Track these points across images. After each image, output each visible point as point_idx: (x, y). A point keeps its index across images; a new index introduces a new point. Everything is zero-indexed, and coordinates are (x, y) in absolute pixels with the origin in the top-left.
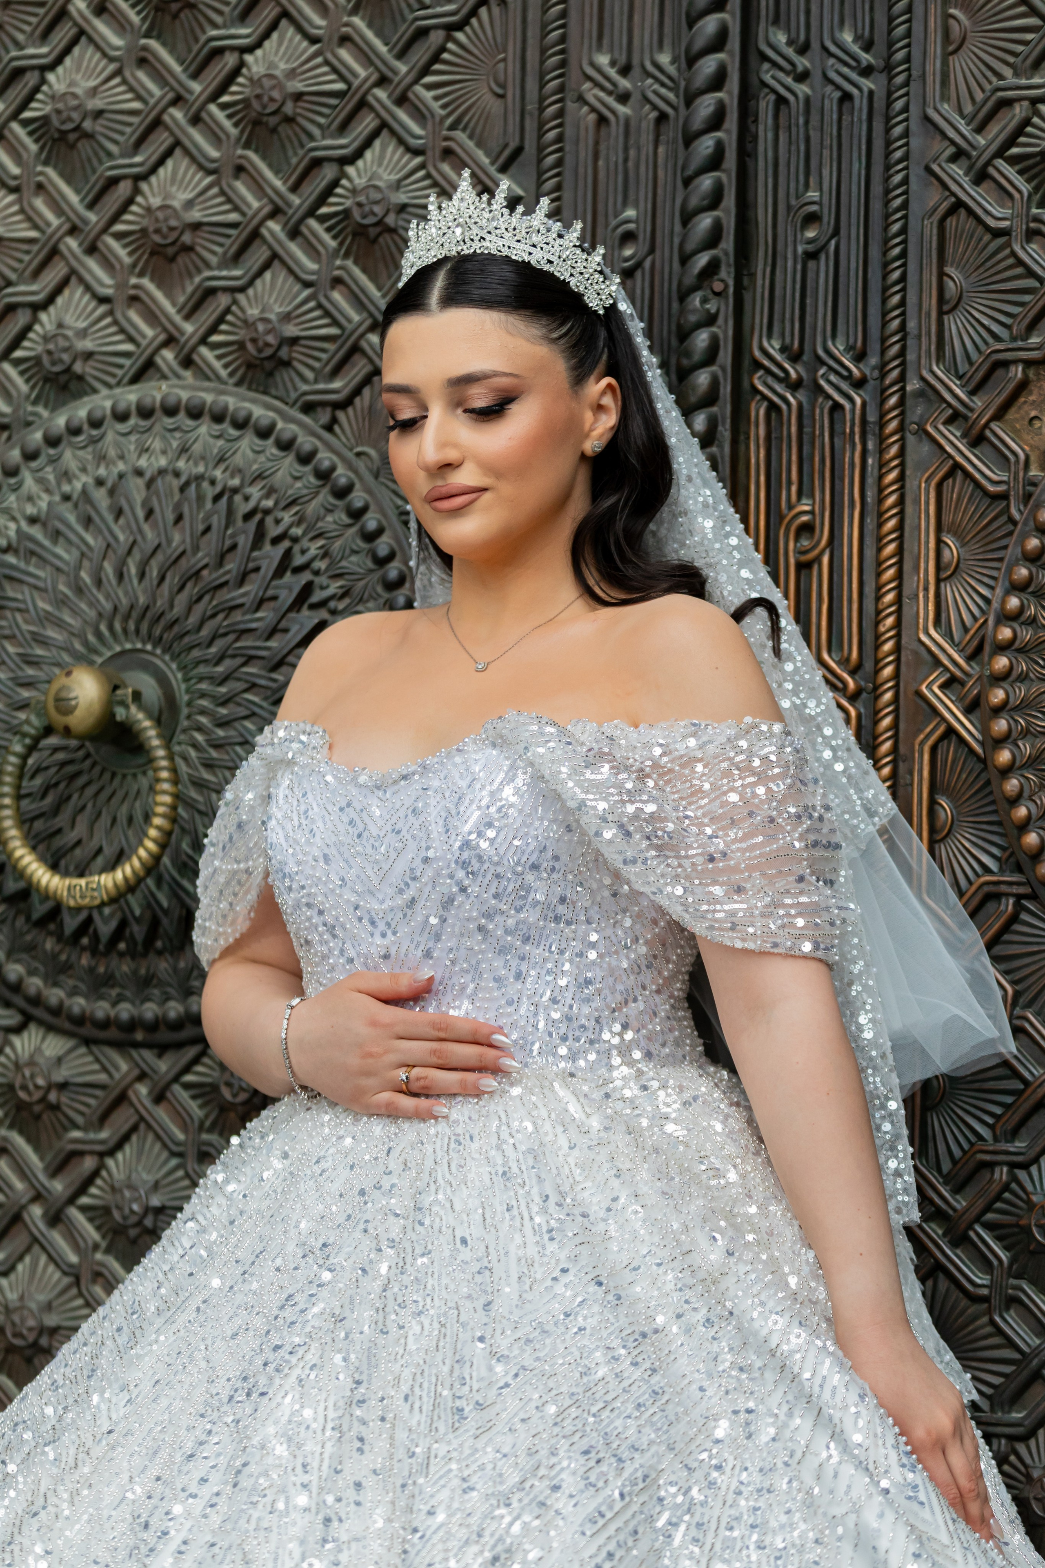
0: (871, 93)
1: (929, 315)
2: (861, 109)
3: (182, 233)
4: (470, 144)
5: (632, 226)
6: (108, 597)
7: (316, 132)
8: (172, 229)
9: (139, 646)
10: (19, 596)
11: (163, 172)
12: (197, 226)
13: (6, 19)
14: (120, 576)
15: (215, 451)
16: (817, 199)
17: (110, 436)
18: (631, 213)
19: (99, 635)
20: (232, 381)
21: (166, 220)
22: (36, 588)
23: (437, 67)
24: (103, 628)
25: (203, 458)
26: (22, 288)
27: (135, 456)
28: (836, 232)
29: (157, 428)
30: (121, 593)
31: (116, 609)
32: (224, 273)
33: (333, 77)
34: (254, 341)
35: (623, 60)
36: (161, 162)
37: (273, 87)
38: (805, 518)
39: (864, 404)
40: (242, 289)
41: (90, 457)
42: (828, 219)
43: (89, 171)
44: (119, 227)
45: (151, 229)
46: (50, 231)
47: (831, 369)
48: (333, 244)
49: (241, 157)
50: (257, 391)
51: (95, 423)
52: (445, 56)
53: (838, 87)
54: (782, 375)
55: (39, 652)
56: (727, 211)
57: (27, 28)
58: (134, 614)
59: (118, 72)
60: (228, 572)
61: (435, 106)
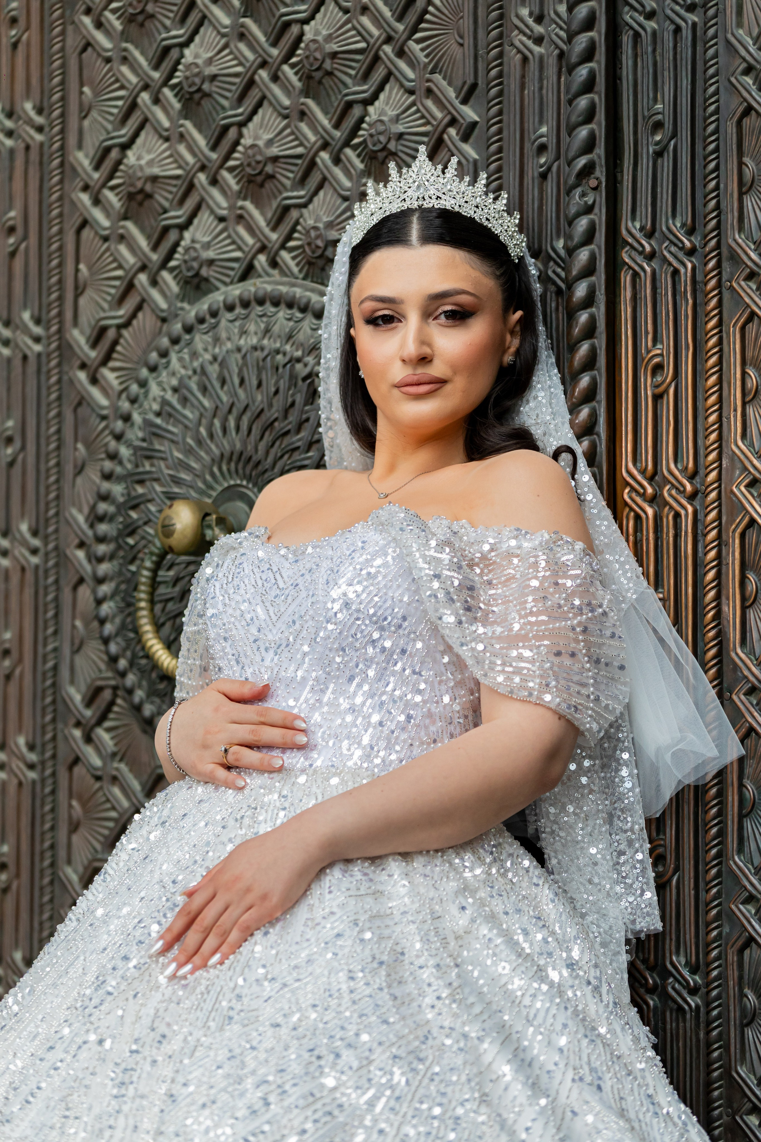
0: (694, 25)
1: (732, 195)
2: (687, 38)
3: (265, 165)
4: (444, 83)
5: (544, 139)
6: (217, 446)
7: (348, 81)
8: (258, 162)
9: (239, 482)
10: (162, 448)
11: (256, 119)
12: (275, 159)
13: (158, 9)
14: (225, 430)
15: (287, 330)
16: (661, 110)
17: (223, 323)
18: (544, 130)
19: (213, 475)
20: (301, 276)
21: (254, 156)
22: (173, 441)
23: (423, 25)
24: (215, 470)
25: (279, 336)
26: (172, 214)
27: (237, 337)
28: (674, 135)
29: (253, 315)
30: (225, 443)
31: (222, 455)
32: (295, 194)
33: (358, 38)
34: (309, 244)
35: (537, 11)
36: (254, 112)
37: (316, 50)
38: (657, 360)
39: (694, 269)
40: (305, 206)
41: (210, 340)
42: (668, 125)
43: (211, 121)
44: (231, 163)
45: (245, 163)
46: (188, 168)
47: (671, 242)
48: (361, 166)
49: (303, 104)
50: (317, 283)
51: (214, 314)
52: (428, 17)
53: (672, 22)
54: (641, 249)
55: (176, 490)
56: (599, 125)
57: (171, 15)
58: (235, 458)
59: (226, 46)
60: (290, 423)
61: (421, 56)
